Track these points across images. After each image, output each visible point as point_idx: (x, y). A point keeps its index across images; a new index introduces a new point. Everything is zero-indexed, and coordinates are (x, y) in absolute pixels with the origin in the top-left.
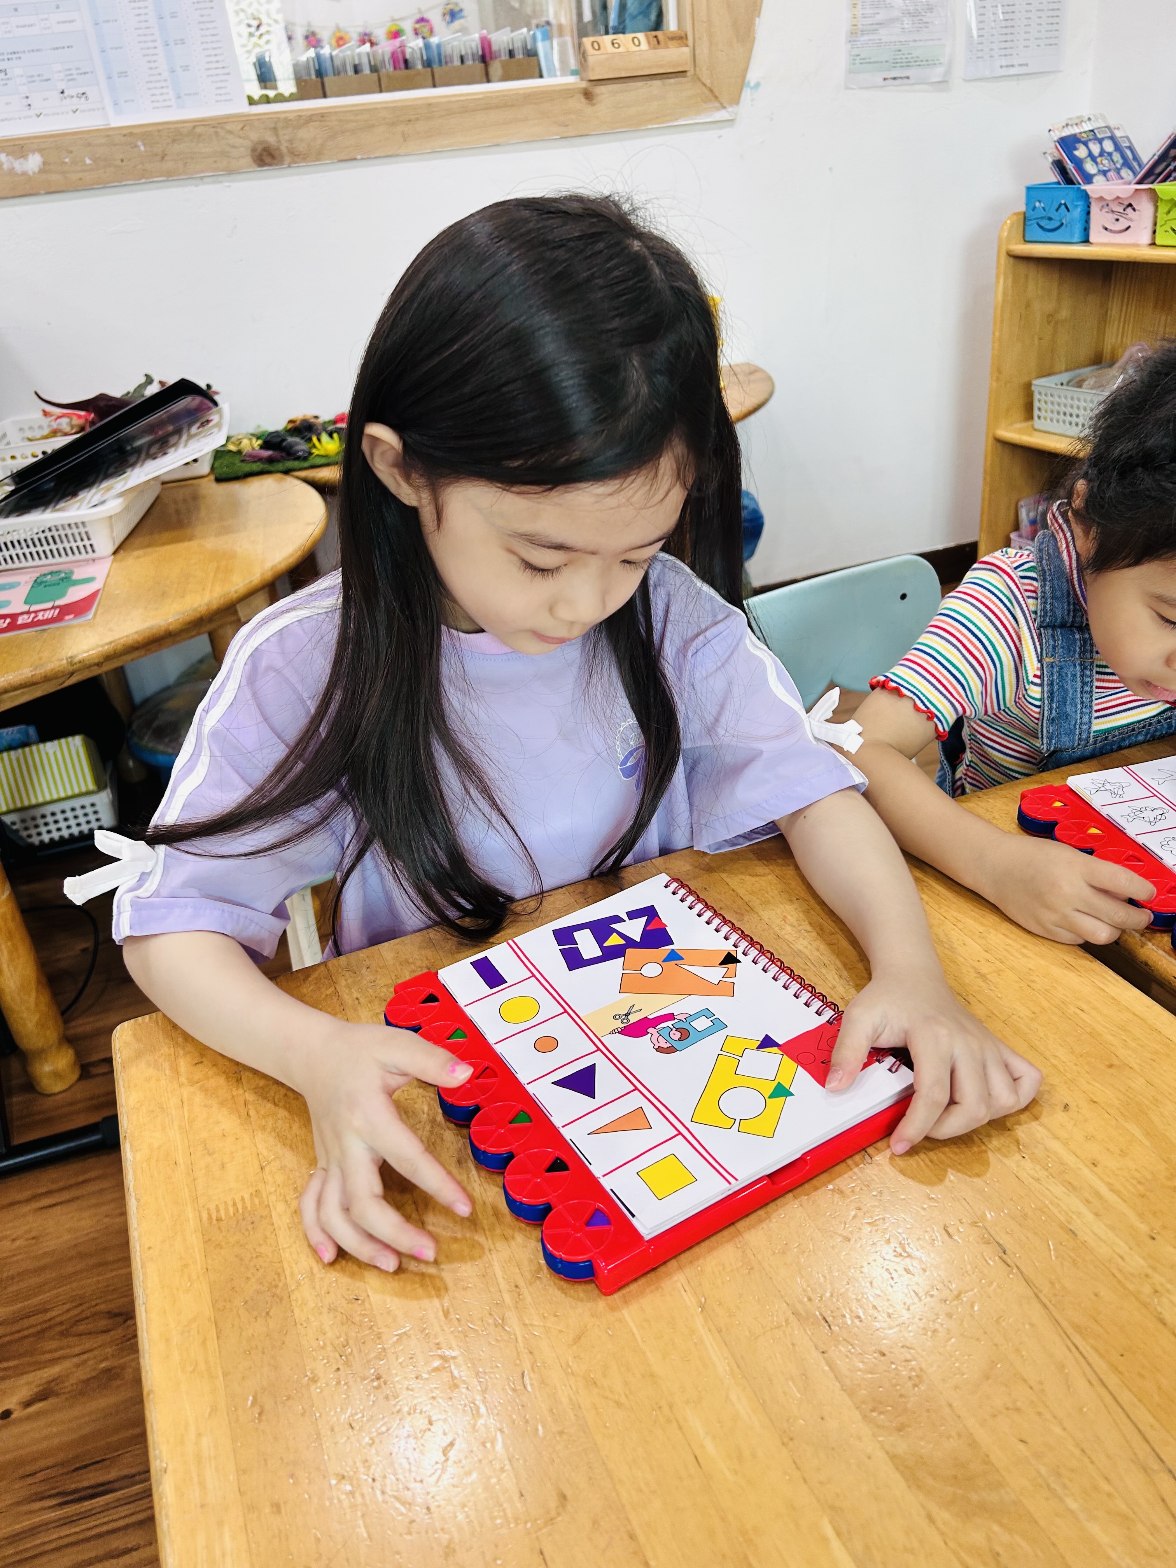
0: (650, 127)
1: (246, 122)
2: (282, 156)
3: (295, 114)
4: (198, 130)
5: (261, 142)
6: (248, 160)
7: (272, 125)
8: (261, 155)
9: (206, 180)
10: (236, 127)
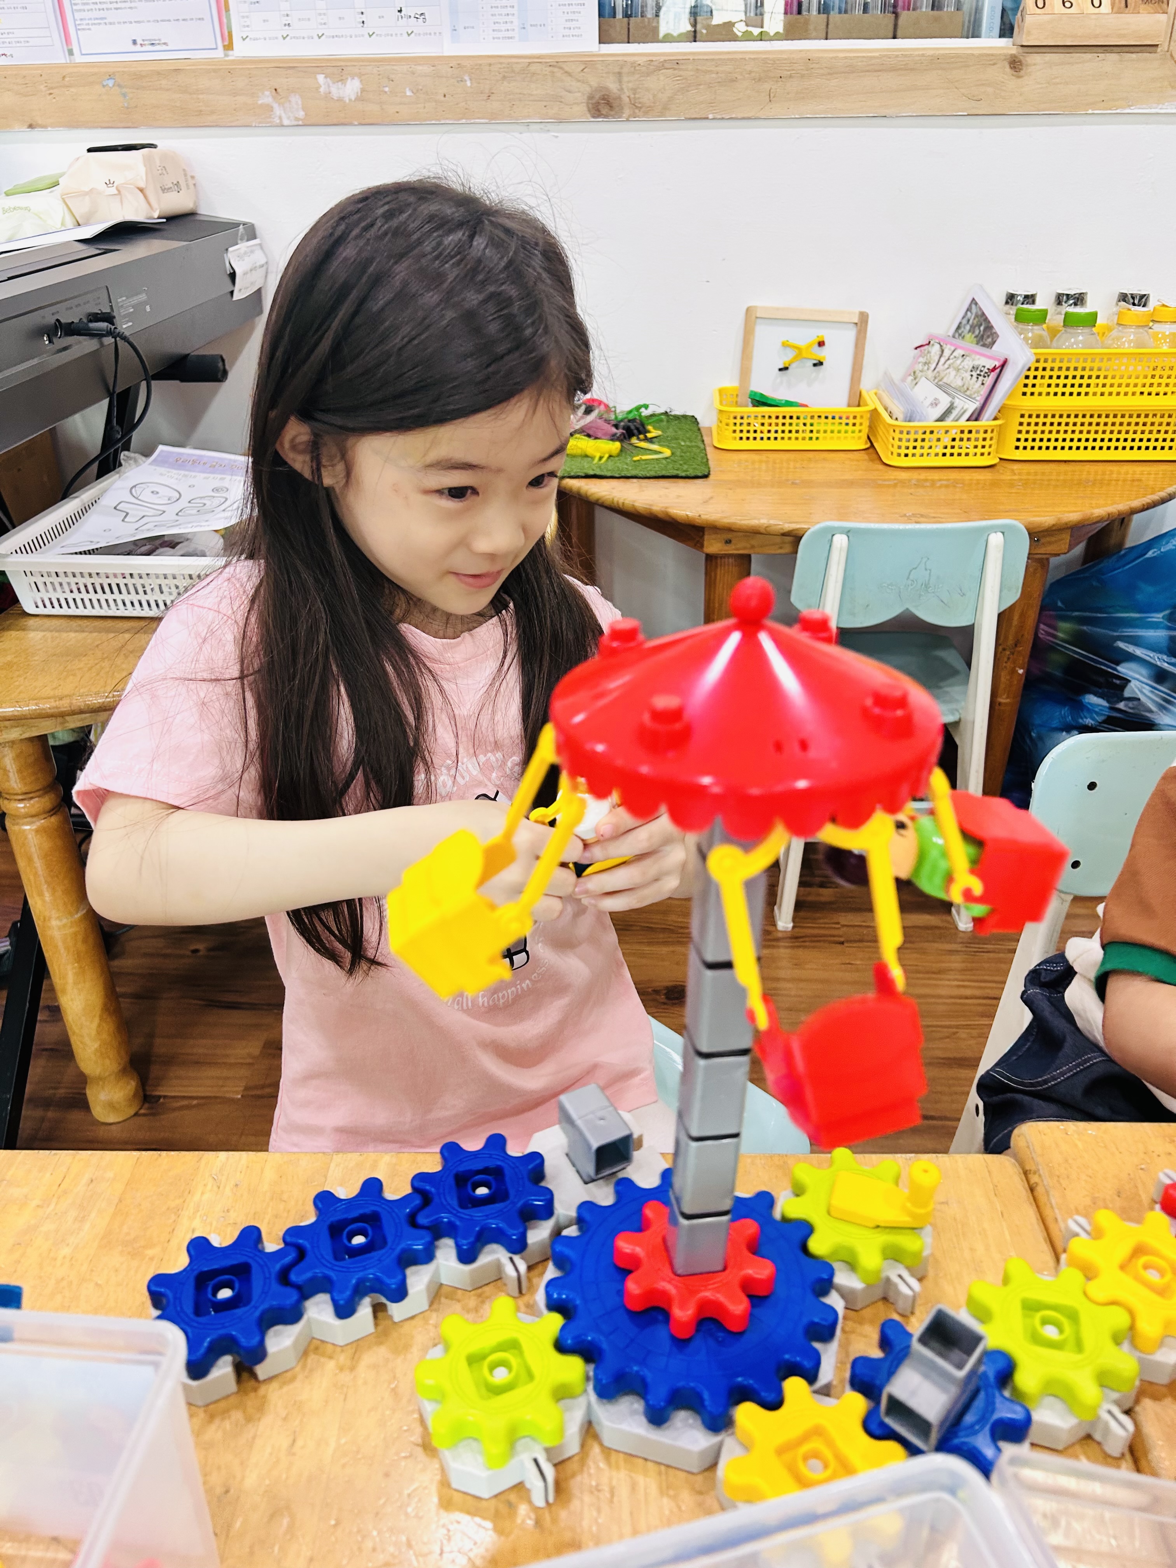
0: (1090, 111)
1: (588, 62)
2: (622, 108)
4: (533, 68)
5: (601, 89)
6: (583, 108)
8: (598, 103)
10: (576, 68)
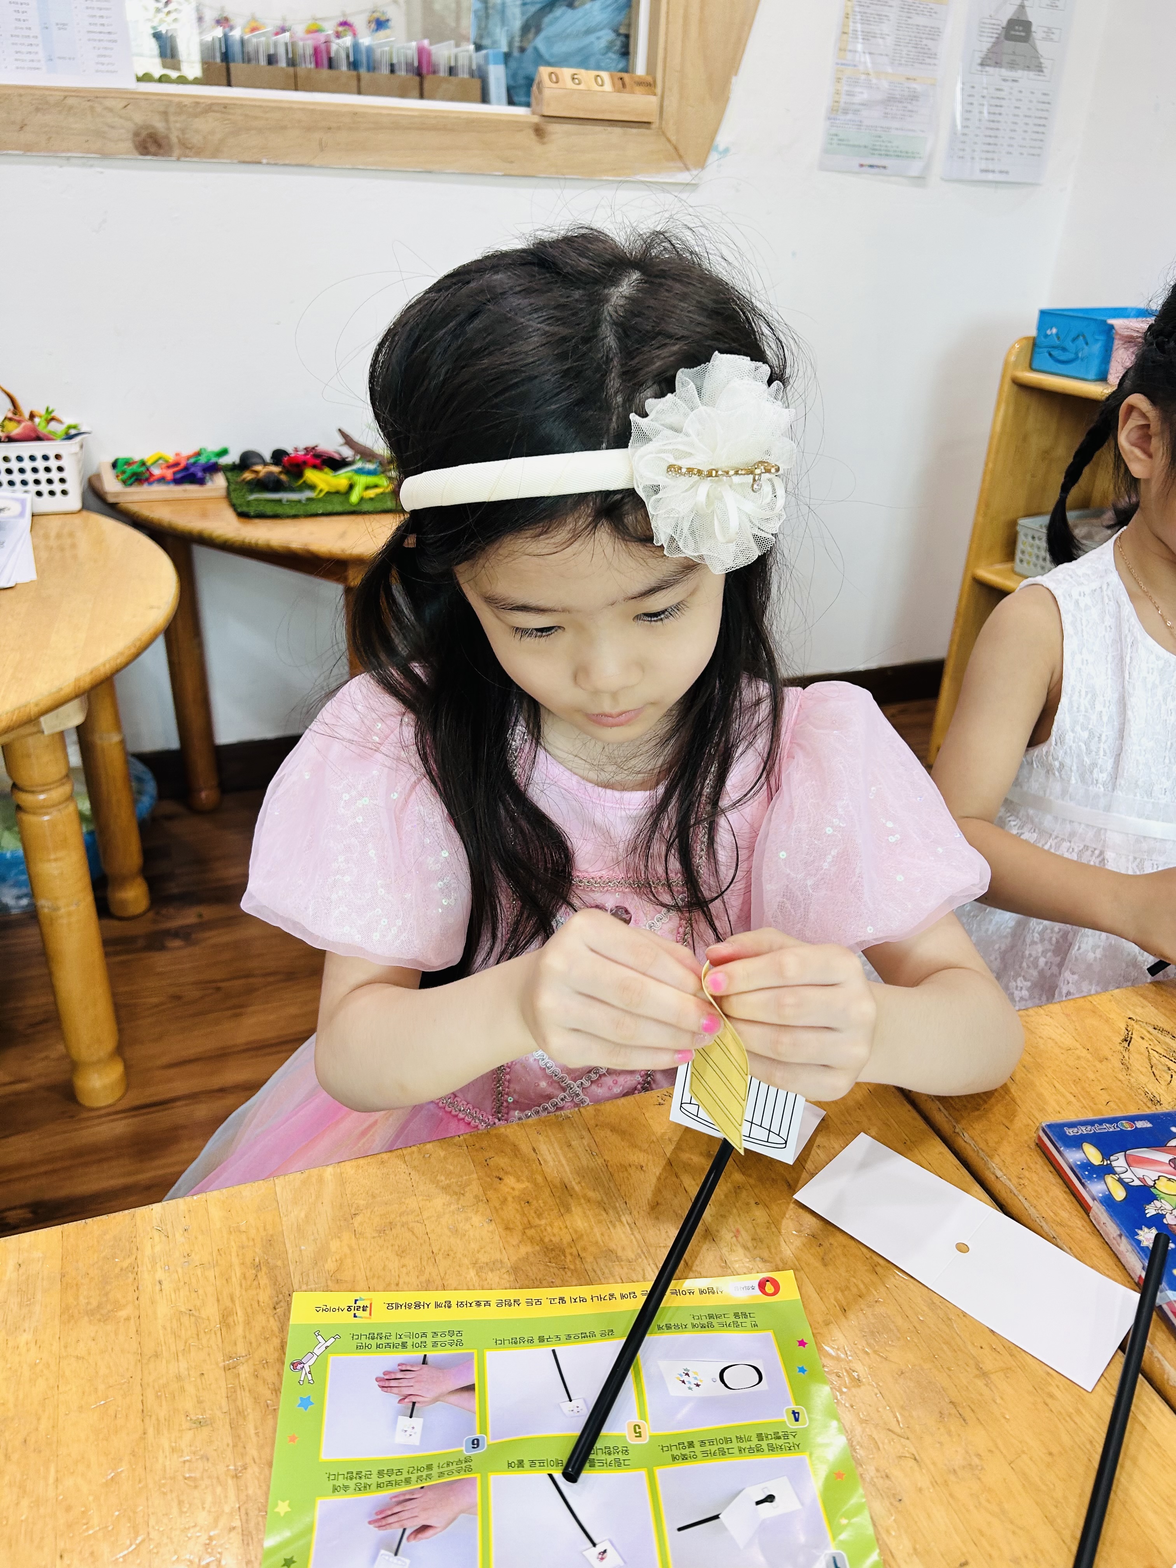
0: (603, 178)
1: (130, 99)
2: (170, 147)
3: (191, 100)
4: (70, 101)
5: (147, 127)
6: (129, 145)
7: (162, 109)
8: (144, 141)
9: (73, 161)
10: (118, 104)
